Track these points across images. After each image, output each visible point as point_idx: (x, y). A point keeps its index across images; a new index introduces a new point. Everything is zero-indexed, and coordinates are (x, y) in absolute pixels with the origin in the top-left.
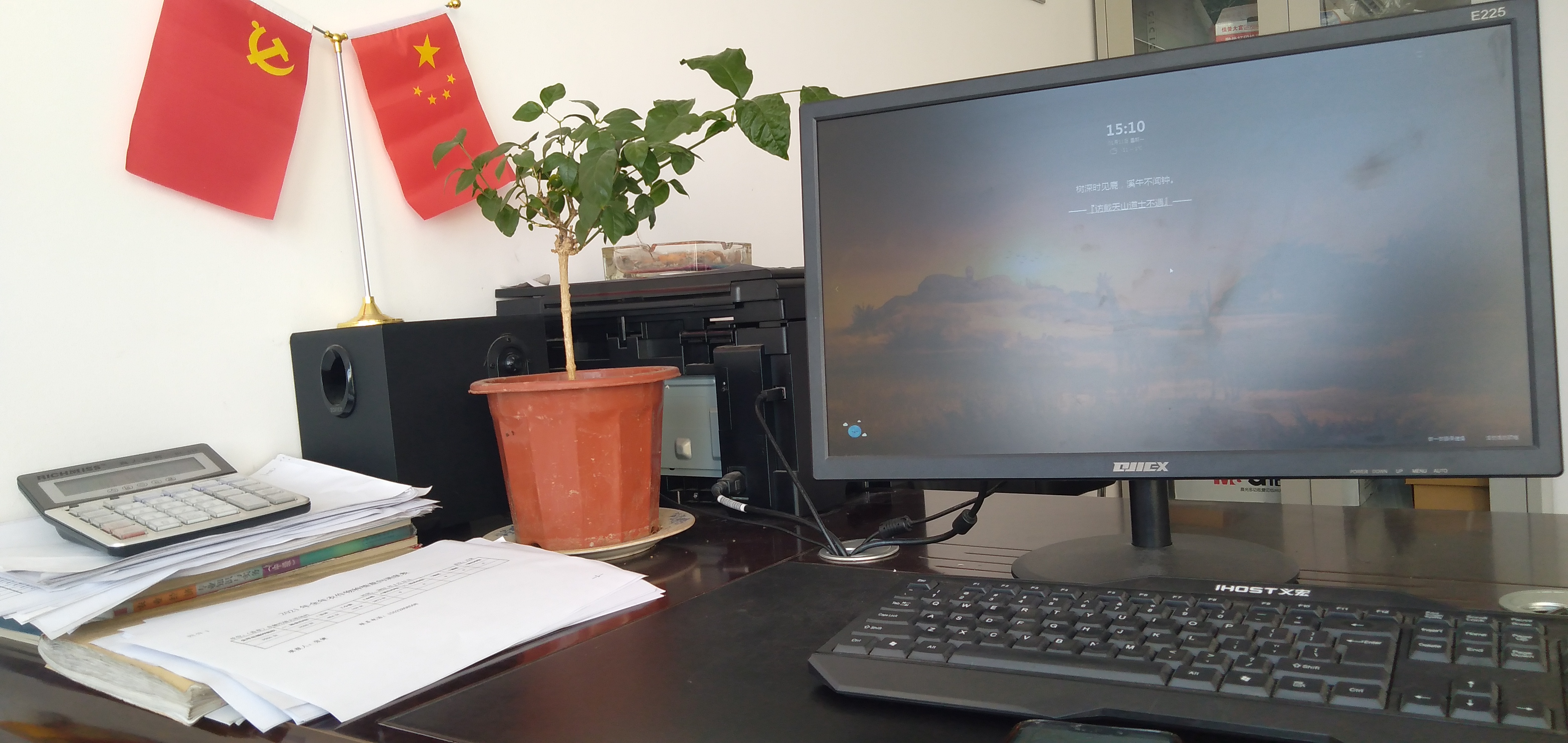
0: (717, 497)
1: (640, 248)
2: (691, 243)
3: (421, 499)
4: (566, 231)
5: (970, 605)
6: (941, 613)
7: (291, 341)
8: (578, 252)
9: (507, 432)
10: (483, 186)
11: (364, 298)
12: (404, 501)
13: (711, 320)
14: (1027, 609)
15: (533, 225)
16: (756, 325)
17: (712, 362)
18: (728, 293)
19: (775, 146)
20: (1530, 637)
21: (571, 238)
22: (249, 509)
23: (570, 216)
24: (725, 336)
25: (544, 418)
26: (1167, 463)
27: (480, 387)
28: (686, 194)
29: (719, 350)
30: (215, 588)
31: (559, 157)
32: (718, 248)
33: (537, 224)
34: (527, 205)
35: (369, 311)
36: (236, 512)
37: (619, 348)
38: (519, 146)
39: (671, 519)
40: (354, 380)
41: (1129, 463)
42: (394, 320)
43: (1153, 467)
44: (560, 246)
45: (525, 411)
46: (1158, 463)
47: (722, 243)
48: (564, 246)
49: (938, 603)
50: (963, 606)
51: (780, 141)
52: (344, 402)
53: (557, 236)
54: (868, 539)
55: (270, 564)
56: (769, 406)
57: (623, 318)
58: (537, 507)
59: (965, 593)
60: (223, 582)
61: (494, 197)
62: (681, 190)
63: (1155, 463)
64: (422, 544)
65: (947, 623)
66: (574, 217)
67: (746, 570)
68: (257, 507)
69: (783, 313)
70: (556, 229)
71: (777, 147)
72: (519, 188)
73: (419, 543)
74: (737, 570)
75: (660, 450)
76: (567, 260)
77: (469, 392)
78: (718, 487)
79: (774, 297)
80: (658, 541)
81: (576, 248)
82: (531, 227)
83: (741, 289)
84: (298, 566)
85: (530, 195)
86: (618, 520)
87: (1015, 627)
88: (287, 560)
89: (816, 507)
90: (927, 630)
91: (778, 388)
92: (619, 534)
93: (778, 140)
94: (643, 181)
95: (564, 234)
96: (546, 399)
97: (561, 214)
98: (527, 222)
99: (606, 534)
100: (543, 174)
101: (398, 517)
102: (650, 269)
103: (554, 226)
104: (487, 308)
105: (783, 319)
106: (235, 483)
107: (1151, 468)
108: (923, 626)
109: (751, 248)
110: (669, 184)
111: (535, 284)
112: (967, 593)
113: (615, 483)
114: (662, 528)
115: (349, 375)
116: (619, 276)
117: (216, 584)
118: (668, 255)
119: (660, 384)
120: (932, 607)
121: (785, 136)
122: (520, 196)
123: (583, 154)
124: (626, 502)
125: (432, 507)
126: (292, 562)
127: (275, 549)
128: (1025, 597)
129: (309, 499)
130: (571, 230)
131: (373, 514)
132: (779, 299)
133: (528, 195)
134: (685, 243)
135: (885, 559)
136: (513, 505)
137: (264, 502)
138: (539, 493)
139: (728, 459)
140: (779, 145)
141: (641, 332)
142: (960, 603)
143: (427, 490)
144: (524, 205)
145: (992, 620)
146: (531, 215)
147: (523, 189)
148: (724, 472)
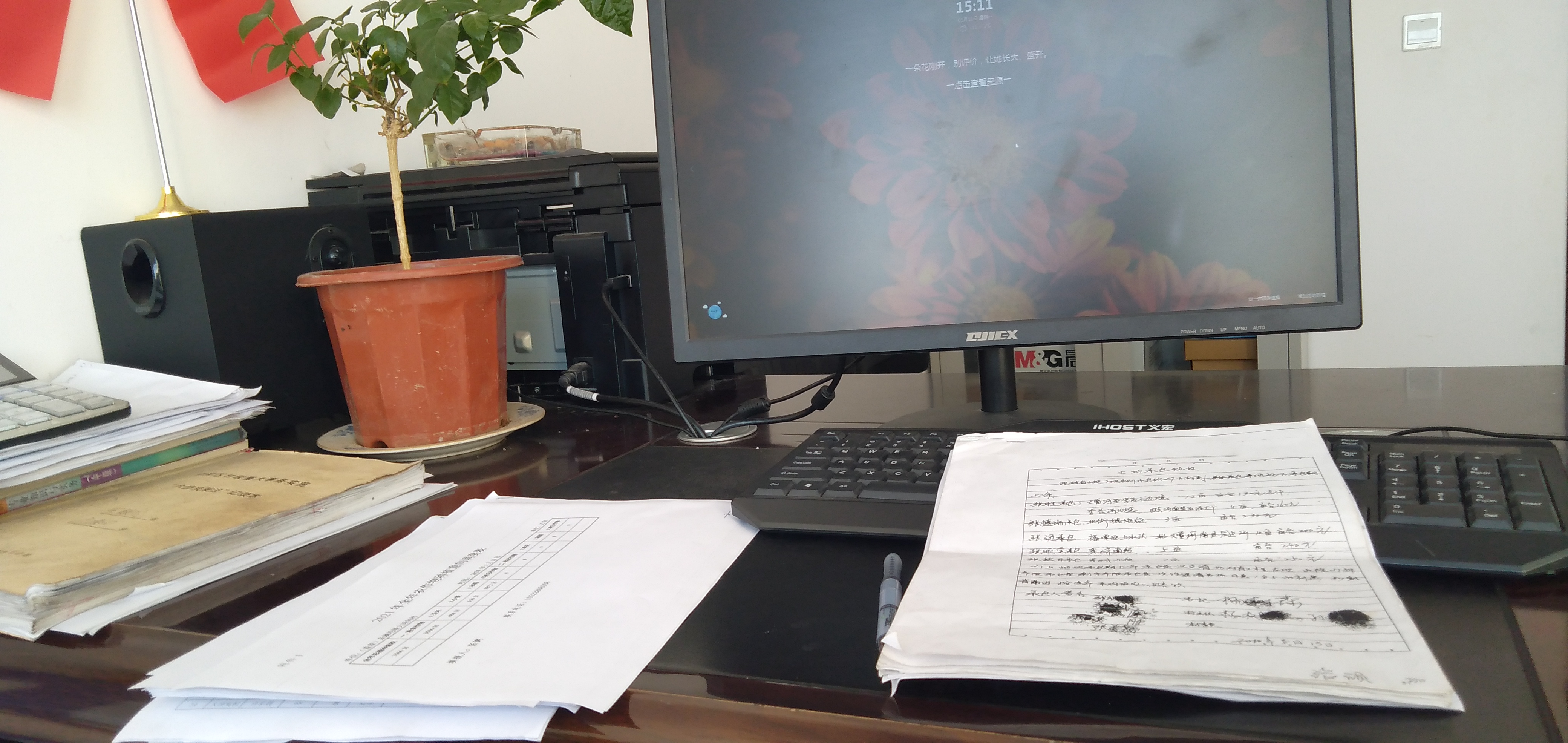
0: (566, 388)
1: (465, 133)
2: (520, 127)
3: (249, 400)
4: (393, 112)
5: (876, 451)
6: (850, 459)
7: (82, 236)
8: (408, 134)
9: (342, 327)
10: (297, 63)
11: (163, 188)
12: (233, 402)
13: (548, 208)
14: (927, 452)
15: (357, 105)
16: (596, 211)
17: (551, 250)
18: (567, 179)
19: (618, 22)
20: (1356, 453)
21: (399, 120)
22: (62, 415)
23: (396, 97)
24: (565, 224)
25: (384, 310)
26: (1016, 331)
27: (310, 279)
28: (521, 73)
29: (558, 239)
30: (28, 502)
31: (384, 32)
32: (548, 133)
33: (362, 104)
34: (351, 85)
35: (170, 202)
36: (46, 419)
37: (448, 239)
38: (332, 20)
39: (518, 412)
40: (161, 276)
41: (981, 333)
42: (200, 211)
43: (1003, 335)
44: (388, 128)
45: (361, 303)
46: (1008, 331)
47: (551, 128)
48: (392, 128)
49: (847, 451)
50: (870, 452)
51: (623, 17)
52: (152, 300)
53: (383, 117)
54: (727, 421)
55: (89, 474)
56: (613, 293)
57: (451, 208)
58: (380, 404)
59: (871, 442)
60: (37, 495)
61: (311, 75)
62: (515, 70)
63: (1005, 332)
64: (253, 448)
65: (856, 467)
66: (401, 97)
67: (601, 459)
68: (73, 412)
69: (625, 197)
70: (382, 109)
71: (620, 22)
72: (341, 64)
73: (250, 447)
74: (590, 459)
75: (506, 342)
76: (396, 144)
77: (297, 285)
78: (565, 378)
79: (616, 182)
80: (508, 434)
81: (406, 130)
82: (355, 108)
83: (580, 174)
84: (120, 475)
85: (354, 73)
86: (467, 414)
87: (918, 467)
88: (107, 469)
89: (673, 390)
90: (838, 473)
91: (623, 276)
92: (469, 428)
93: (622, 15)
94: (474, 58)
95: (392, 115)
96: (384, 290)
97: (386, 93)
98: (350, 102)
99: (455, 428)
100: (362, 52)
101: (228, 419)
102: (476, 156)
103: (380, 107)
104: (299, 199)
105: (626, 205)
106: (38, 390)
107: (1002, 337)
108: (835, 470)
109: (580, 134)
110: (502, 63)
111: (351, 174)
112: (873, 441)
113: (463, 376)
114: (510, 421)
115: (156, 270)
116: (444, 164)
117: (29, 497)
118: (494, 141)
119: (501, 273)
120: (842, 455)
121: (627, 12)
122: (342, 73)
123: (411, 28)
124: (474, 395)
125: (264, 408)
126: (113, 471)
127: (96, 456)
128: (925, 442)
129: (129, 403)
130: (399, 110)
131: (200, 417)
132: (621, 184)
133: (352, 72)
134: (513, 128)
135: (747, 438)
136: (352, 403)
137: (77, 408)
138: (381, 388)
139: (573, 349)
140: (621, 20)
141: (472, 222)
142: (866, 450)
143: (258, 390)
144: (347, 83)
145: (896, 462)
146: (353, 95)
147: (345, 65)
148: (570, 363)
